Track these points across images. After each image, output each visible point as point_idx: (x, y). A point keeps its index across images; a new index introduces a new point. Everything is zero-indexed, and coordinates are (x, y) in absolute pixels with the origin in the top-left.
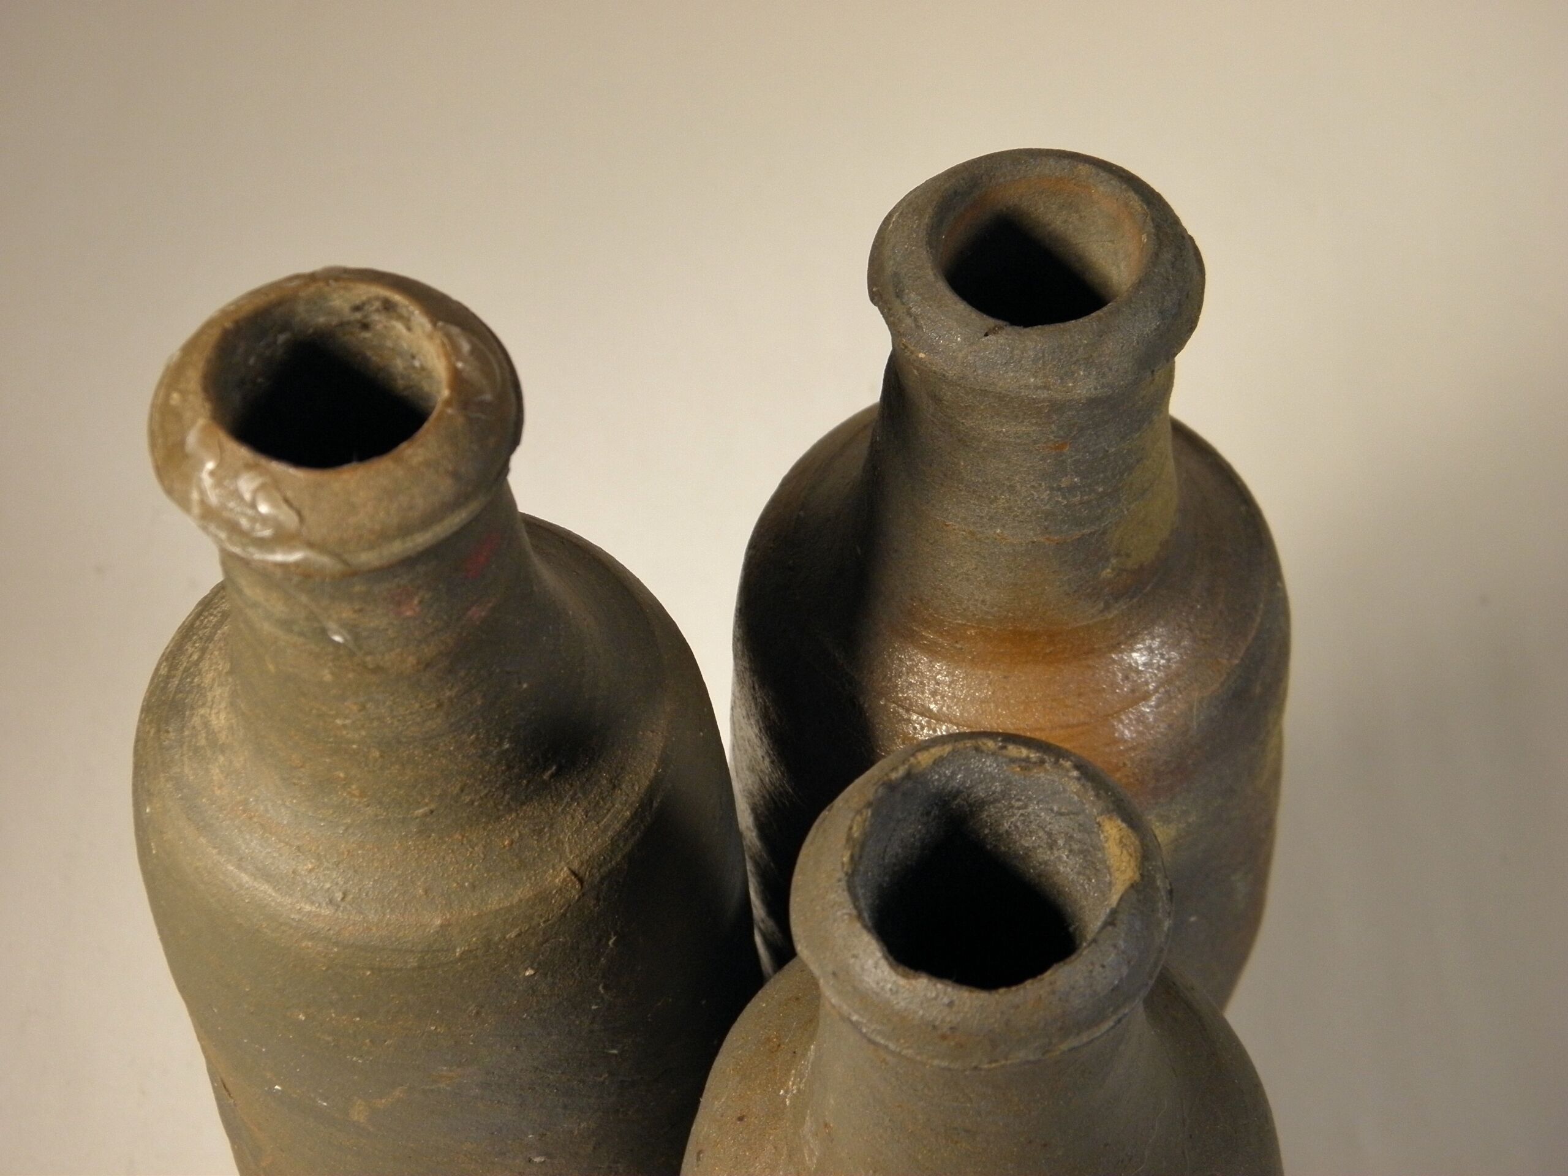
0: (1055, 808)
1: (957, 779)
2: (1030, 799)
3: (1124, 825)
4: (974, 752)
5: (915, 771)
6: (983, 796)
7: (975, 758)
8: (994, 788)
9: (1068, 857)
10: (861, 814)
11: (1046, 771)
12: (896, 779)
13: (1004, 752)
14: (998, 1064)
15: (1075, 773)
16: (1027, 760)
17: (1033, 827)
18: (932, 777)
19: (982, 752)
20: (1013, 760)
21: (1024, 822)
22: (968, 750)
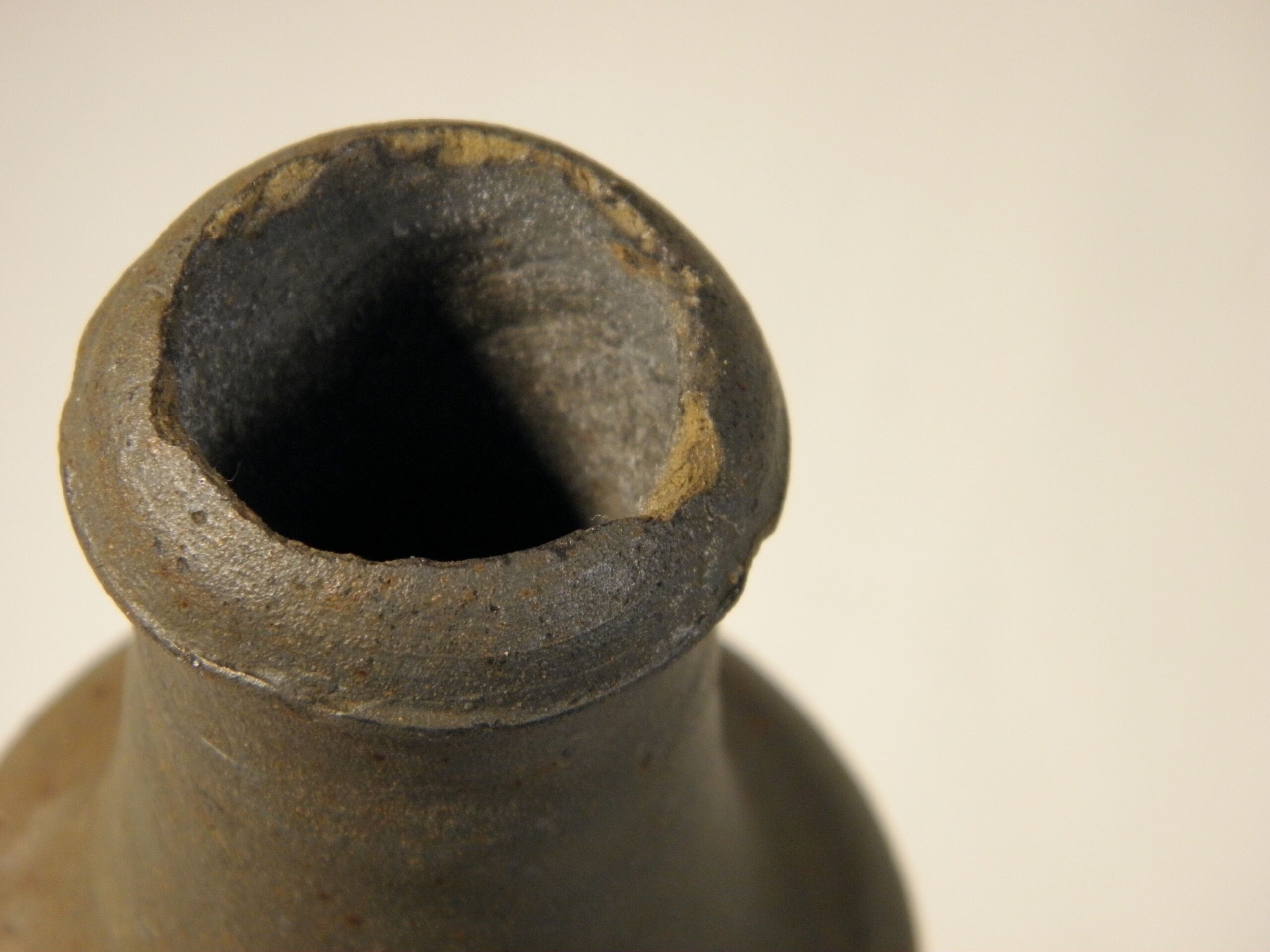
0: (652, 363)
1: (522, 225)
2: (628, 330)
3: (710, 423)
4: (560, 181)
5: (445, 157)
6: (562, 287)
7: (560, 196)
8: (580, 279)
9: (638, 463)
10: (303, 164)
11: (658, 278)
12: (403, 149)
13: (609, 207)
14: (231, 673)
15: (695, 300)
16: (637, 242)
17: (617, 387)
18: (476, 191)
19: (576, 190)
20: (617, 234)
21: (608, 370)
22: (551, 172)
